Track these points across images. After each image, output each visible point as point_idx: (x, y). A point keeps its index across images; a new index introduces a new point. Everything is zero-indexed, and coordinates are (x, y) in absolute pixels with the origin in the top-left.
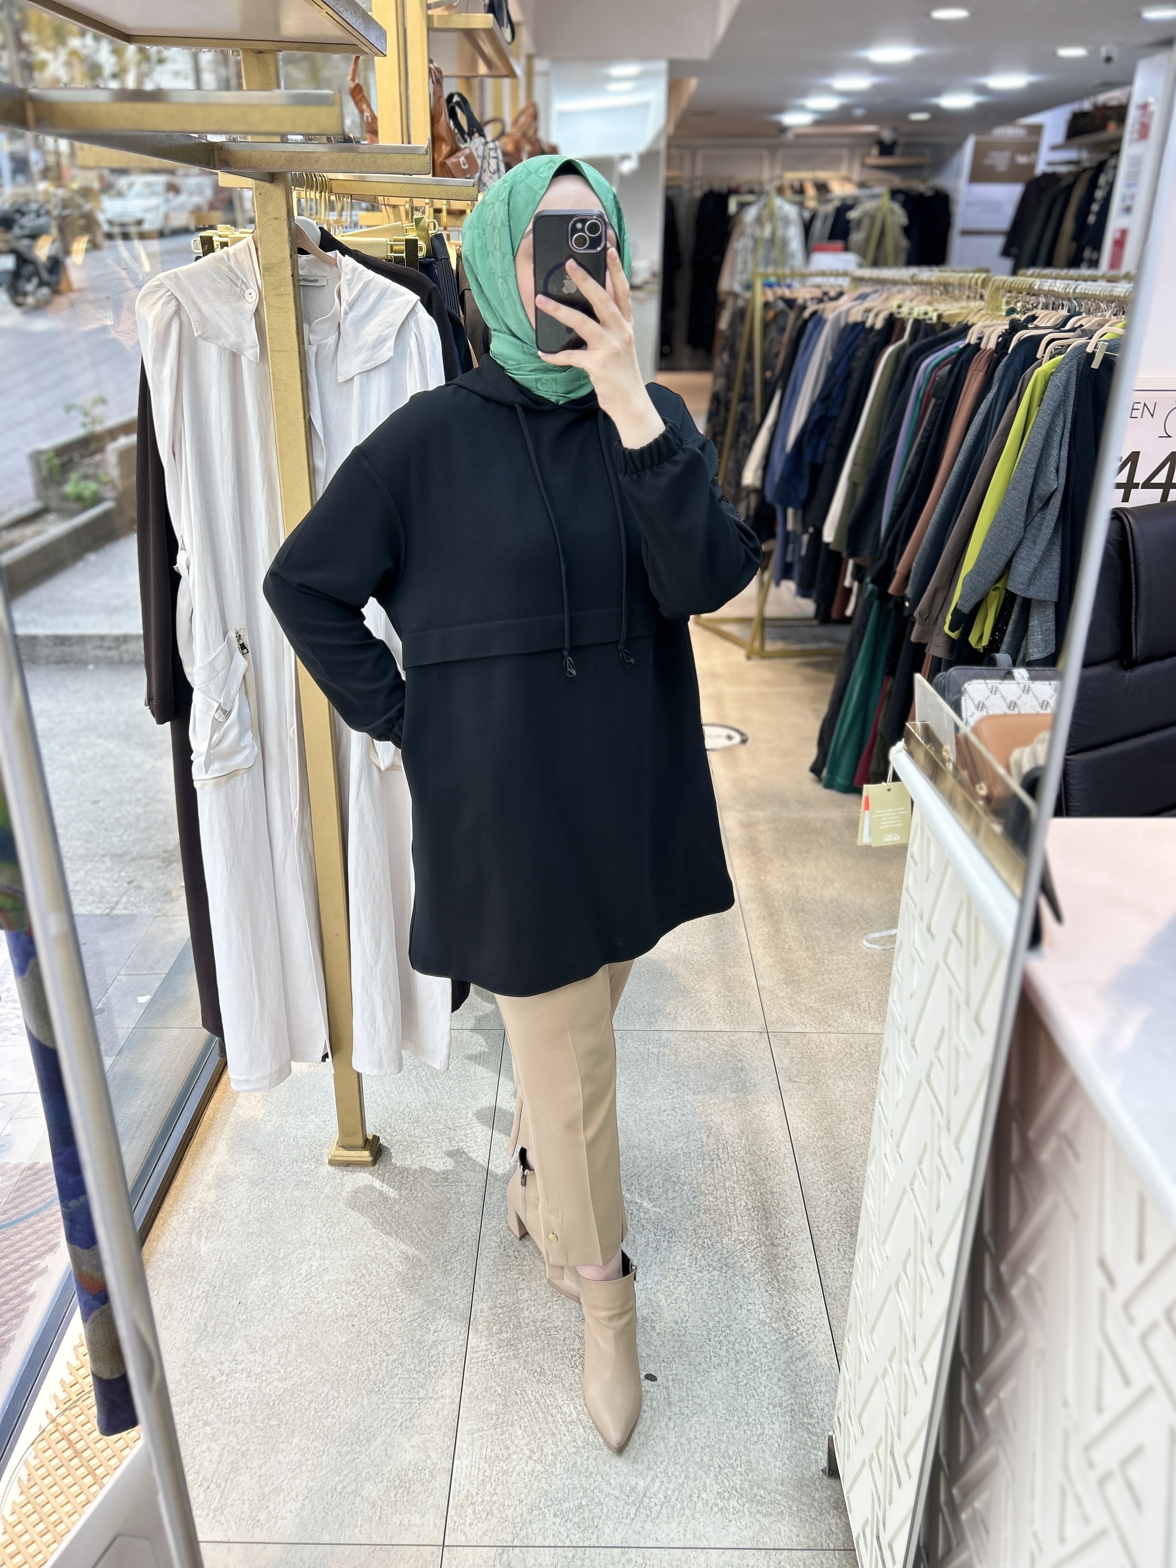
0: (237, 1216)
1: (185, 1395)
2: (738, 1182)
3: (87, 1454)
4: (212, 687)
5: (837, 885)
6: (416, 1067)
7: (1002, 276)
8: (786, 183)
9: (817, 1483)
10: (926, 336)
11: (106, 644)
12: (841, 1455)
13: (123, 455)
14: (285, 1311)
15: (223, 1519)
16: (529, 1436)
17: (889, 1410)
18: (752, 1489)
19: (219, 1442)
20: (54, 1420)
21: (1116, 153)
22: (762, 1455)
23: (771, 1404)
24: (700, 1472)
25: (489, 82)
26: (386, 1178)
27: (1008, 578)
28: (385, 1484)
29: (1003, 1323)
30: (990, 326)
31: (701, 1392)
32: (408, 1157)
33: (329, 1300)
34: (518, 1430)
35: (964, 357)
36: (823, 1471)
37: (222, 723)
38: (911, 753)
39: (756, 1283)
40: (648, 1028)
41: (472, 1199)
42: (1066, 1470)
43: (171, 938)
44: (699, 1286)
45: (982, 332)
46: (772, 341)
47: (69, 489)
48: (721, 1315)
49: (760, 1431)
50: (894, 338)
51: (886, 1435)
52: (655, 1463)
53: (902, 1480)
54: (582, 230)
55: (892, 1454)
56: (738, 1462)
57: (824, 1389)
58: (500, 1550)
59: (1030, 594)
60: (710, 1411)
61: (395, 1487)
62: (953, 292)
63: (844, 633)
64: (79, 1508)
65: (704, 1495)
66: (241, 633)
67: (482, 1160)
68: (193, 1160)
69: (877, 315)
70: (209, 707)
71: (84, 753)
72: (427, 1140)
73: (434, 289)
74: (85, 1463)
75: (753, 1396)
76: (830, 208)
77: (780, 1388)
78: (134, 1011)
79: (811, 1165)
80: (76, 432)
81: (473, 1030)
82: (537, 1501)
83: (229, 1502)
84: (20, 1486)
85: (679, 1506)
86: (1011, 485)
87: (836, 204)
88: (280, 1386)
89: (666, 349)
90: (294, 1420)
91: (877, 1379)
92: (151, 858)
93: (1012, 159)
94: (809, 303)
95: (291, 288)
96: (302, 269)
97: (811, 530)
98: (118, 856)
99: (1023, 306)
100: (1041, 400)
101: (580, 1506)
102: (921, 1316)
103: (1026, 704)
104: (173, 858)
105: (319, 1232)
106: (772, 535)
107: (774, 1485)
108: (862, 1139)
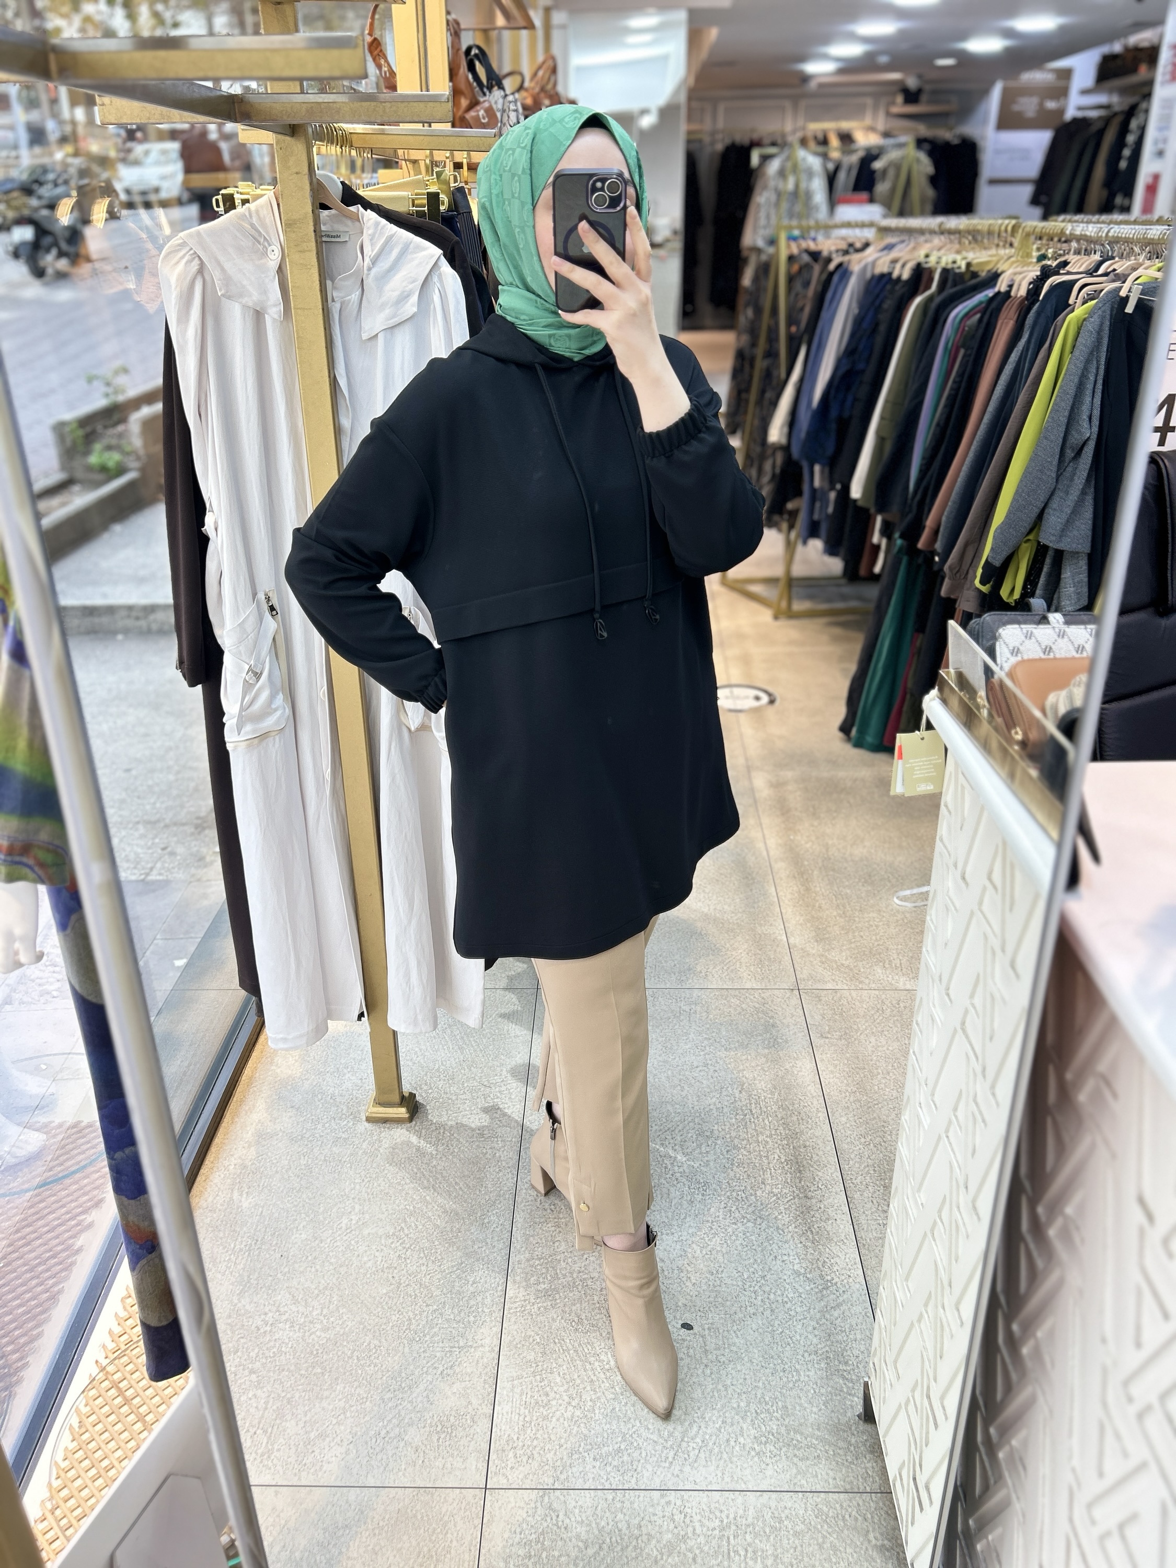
0: (277, 1172)
1: (231, 1345)
2: (771, 1136)
3: (137, 1401)
4: (242, 648)
5: (867, 844)
6: (450, 1026)
7: (1033, 222)
8: (809, 134)
9: (853, 1428)
10: (955, 285)
11: (134, 614)
12: (877, 1401)
13: (147, 424)
14: (326, 1264)
15: (270, 1464)
16: (567, 1383)
17: (924, 1354)
18: (788, 1434)
19: (265, 1389)
20: (103, 1369)
21: (1148, 96)
22: (798, 1400)
23: (806, 1351)
24: (736, 1417)
25: (506, 34)
26: (423, 1134)
27: (1039, 529)
28: (427, 1429)
29: (1040, 1263)
30: (1020, 273)
31: (737, 1340)
32: (444, 1113)
33: (368, 1253)
34: (557, 1377)
35: (994, 305)
36: (858, 1416)
37: (253, 686)
38: (944, 701)
39: (790, 1235)
40: (679, 986)
41: (507, 1154)
42: (1105, 1404)
43: (206, 903)
44: (734, 1238)
45: (1013, 280)
46: (797, 295)
47: (94, 459)
48: (755, 1266)
49: (796, 1378)
50: (922, 288)
51: (922, 1378)
52: (693, 1409)
53: (939, 1422)
54: (602, 189)
55: (928, 1397)
56: (774, 1408)
57: (859, 1337)
58: (541, 1492)
59: (1061, 546)
60: (746, 1359)
61: (438, 1433)
62: (982, 241)
63: (872, 592)
64: (130, 1453)
65: (741, 1440)
66: (270, 595)
67: (517, 1116)
68: (233, 1118)
69: (903, 266)
70: (240, 669)
71: (115, 723)
72: (463, 1097)
73: (457, 242)
74: (135, 1410)
75: (789, 1344)
76: (855, 158)
77: (816, 1336)
78: (171, 974)
79: (844, 1119)
80: (98, 402)
81: (505, 989)
82: (577, 1445)
83: (276, 1447)
84: (72, 1434)
85: (716, 1450)
86: (1043, 435)
87: (861, 154)
88: (323, 1335)
89: (689, 308)
90: (337, 1368)
91: (912, 1324)
92: (184, 824)
93: (1041, 105)
94: (834, 256)
95: (313, 244)
96: (324, 224)
97: (838, 486)
98: (151, 823)
99: (1055, 252)
100: (1074, 347)
101: (619, 1450)
102: (956, 1261)
103: (1061, 648)
104: (205, 825)
105: (358, 1187)
106: (799, 493)
107: (810, 1430)
108: (895, 1093)
